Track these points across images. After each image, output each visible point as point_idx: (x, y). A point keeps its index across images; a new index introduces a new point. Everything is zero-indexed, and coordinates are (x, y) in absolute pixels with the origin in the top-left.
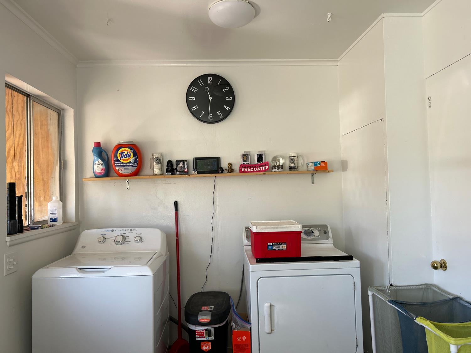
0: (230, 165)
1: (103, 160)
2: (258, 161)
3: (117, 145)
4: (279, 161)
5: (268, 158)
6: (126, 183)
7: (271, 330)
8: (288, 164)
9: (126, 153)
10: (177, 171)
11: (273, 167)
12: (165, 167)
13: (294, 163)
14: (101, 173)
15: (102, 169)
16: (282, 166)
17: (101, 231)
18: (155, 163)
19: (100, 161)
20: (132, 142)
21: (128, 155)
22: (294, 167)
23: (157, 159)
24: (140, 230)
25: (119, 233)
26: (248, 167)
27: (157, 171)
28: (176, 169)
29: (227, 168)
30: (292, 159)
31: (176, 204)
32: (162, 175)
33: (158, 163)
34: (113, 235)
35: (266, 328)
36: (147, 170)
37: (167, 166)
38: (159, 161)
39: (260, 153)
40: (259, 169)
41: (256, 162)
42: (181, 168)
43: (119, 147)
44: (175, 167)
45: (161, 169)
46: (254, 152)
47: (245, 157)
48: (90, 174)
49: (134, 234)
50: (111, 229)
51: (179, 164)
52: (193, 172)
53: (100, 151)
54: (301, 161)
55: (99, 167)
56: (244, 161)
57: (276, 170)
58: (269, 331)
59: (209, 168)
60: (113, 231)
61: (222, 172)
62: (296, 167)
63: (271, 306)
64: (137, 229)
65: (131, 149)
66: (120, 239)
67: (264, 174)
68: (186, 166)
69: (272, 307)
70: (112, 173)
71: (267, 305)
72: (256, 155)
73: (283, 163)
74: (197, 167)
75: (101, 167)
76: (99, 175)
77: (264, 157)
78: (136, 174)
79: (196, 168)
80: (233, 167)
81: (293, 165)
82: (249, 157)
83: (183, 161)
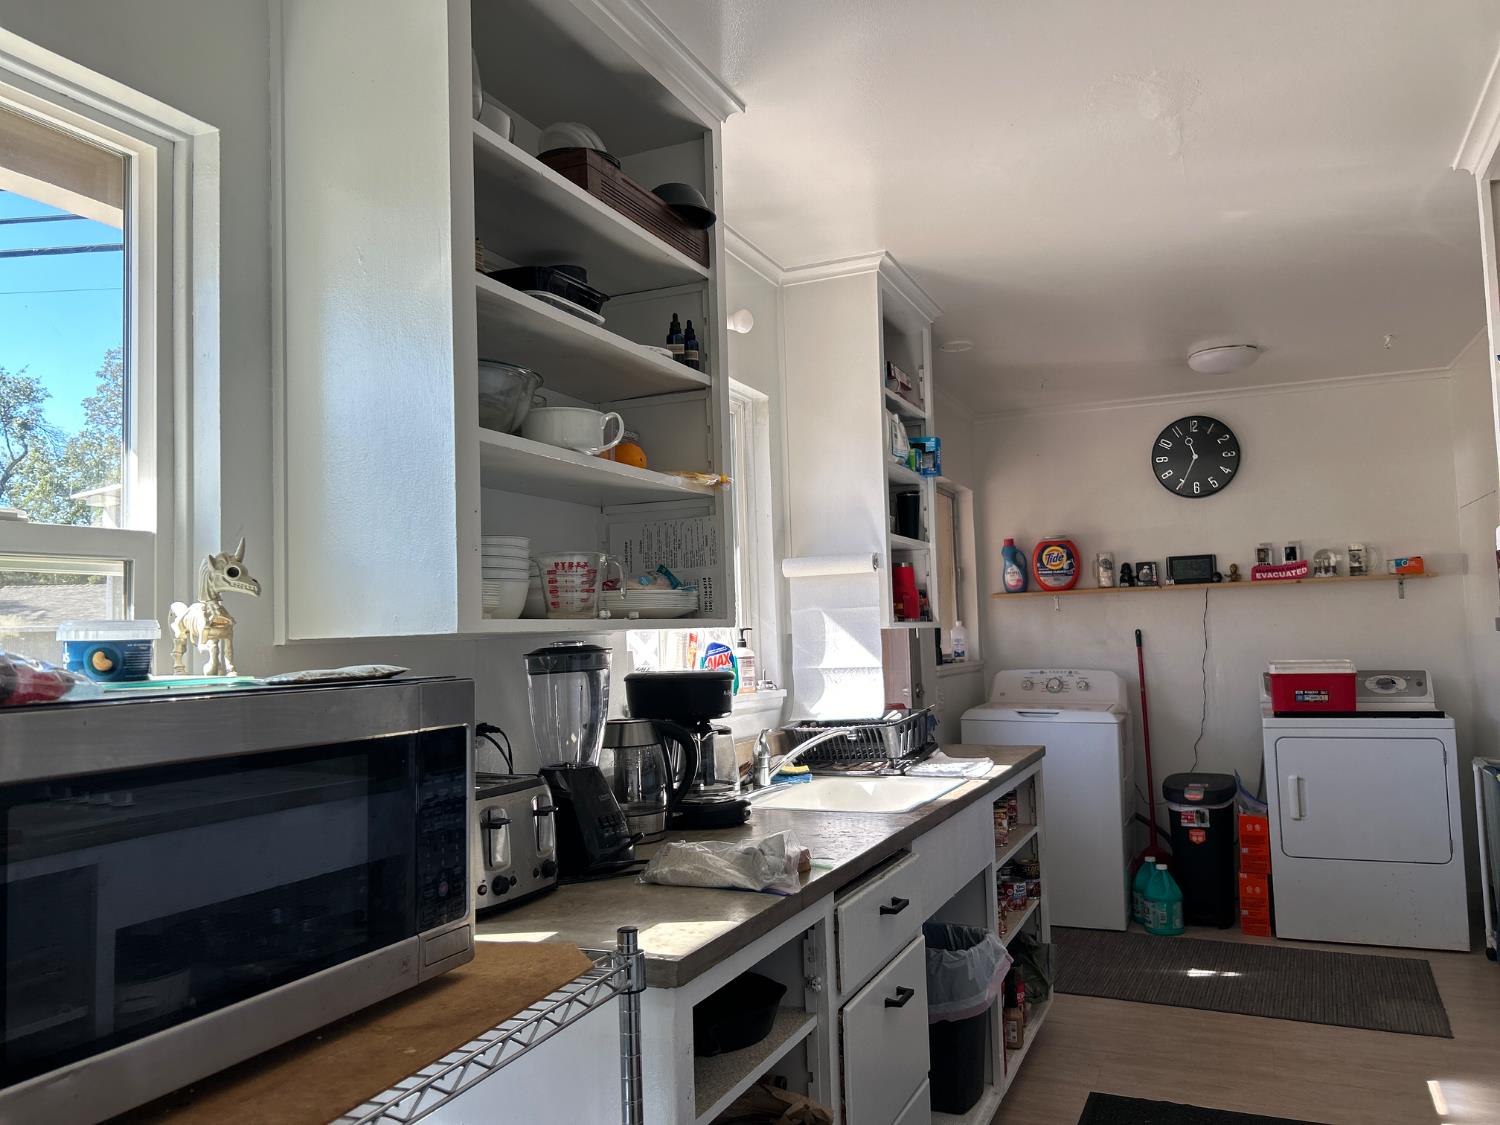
0: (1235, 568)
1: (1019, 566)
2: (1288, 558)
3: (1041, 544)
4: (1329, 558)
5: (1308, 555)
6: (1055, 601)
7: (1301, 816)
8: (1347, 563)
9: (1055, 555)
10: (1139, 580)
11: (1317, 570)
12: (1119, 575)
13: (1358, 561)
14: (1016, 586)
15: (1018, 581)
16: (1334, 567)
17: (1026, 672)
18: (1101, 569)
19: (1015, 568)
20: (1063, 536)
21: (1060, 558)
22: (1359, 569)
23: (1106, 562)
24: (1083, 673)
25: (1052, 676)
26: (1268, 571)
27: (1105, 581)
28: (1137, 577)
29: (1229, 573)
30: (1354, 556)
31: (1139, 635)
32: (1114, 586)
33: (1106, 569)
34: (1043, 678)
35: (1292, 810)
36: (1087, 580)
37: (1122, 572)
38: (1109, 565)
39: (1291, 545)
40: (1289, 574)
41: (1284, 562)
42: (1146, 575)
43: (1044, 546)
44: (1135, 574)
45: (1112, 578)
46: (1280, 543)
47: (1262, 553)
48: (997, 587)
49: (1076, 678)
50: (1039, 671)
51: (1142, 569)
52: (1168, 582)
53: (1013, 551)
54: (1374, 557)
55: (1012, 577)
56: (1260, 560)
57: (1323, 574)
58: (1298, 817)
59: (1194, 574)
60: (1042, 672)
61: (1219, 581)
62: (1364, 568)
63: (1299, 779)
64: (1080, 671)
65: (1062, 547)
66: (1055, 684)
67: (1299, 582)
68: (1154, 572)
69: (1301, 782)
70: (1033, 585)
71: (1292, 777)
72: (1284, 549)
73: (1337, 562)
74: (1174, 573)
75: (1017, 577)
76: (1012, 589)
77: (1298, 551)
78: (1071, 587)
79: (1172, 573)
80: (1241, 571)
81: (1357, 565)
82: (1270, 553)
83: (1149, 564)
